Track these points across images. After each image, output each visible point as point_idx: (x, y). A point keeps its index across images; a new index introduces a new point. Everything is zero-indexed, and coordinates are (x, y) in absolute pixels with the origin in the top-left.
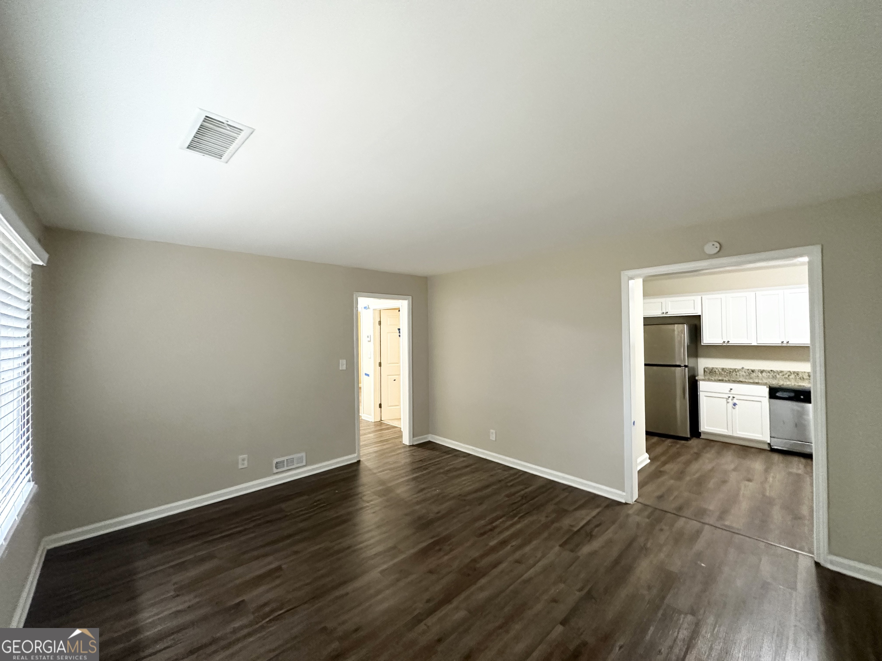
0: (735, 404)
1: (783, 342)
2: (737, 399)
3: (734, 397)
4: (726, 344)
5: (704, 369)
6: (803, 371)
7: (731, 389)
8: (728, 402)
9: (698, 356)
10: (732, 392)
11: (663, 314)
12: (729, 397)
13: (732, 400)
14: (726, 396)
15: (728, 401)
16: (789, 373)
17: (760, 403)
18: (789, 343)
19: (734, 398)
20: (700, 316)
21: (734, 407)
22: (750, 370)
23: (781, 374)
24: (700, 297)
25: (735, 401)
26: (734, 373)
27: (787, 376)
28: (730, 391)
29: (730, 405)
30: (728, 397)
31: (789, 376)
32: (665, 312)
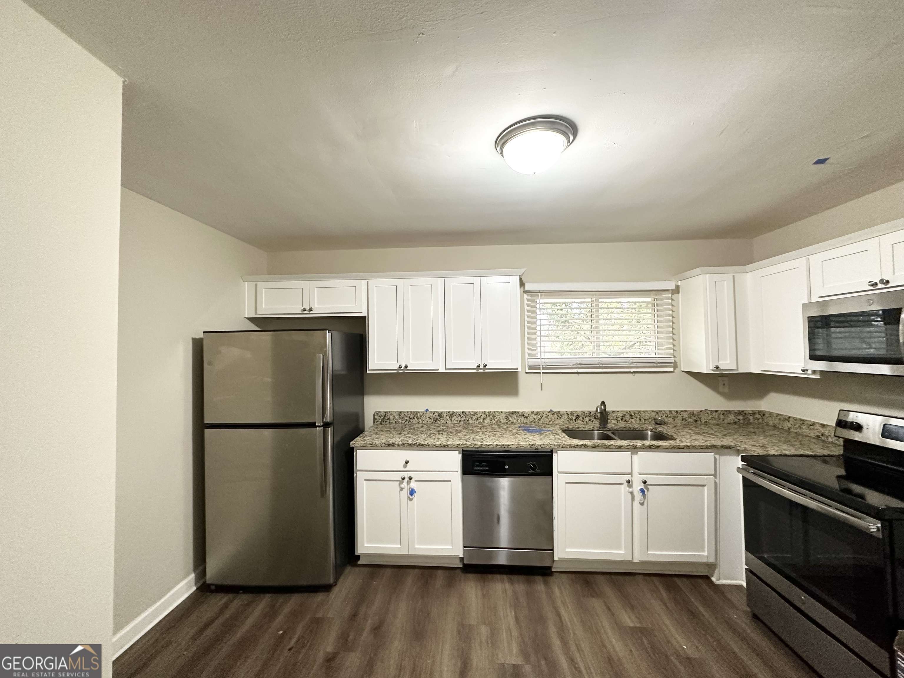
0: (412, 492)
1: (479, 366)
2: (415, 481)
3: (410, 478)
4: (402, 370)
5: (374, 415)
6: (500, 410)
7: (407, 462)
8: (401, 489)
9: (365, 392)
10: (409, 467)
11: (305, 312)
12: (404, 479)
13: (408, 483)
14: (398, 476)
15: (402, 486)
16: (484, 416)
17: (450, 483)
18: (487, 367)
19: (411, 480)
20: (364, 318)
21: (410, 496)
22: (436, 414)
23: (474, 418)
24: (364, 282)
25: (413, 485)
26: (415, 421)
27: (481, 420)
28: (405, 466)
29: (405, 493)
30: (401, 479)
31: (484, 419)
32: (307, 308)
